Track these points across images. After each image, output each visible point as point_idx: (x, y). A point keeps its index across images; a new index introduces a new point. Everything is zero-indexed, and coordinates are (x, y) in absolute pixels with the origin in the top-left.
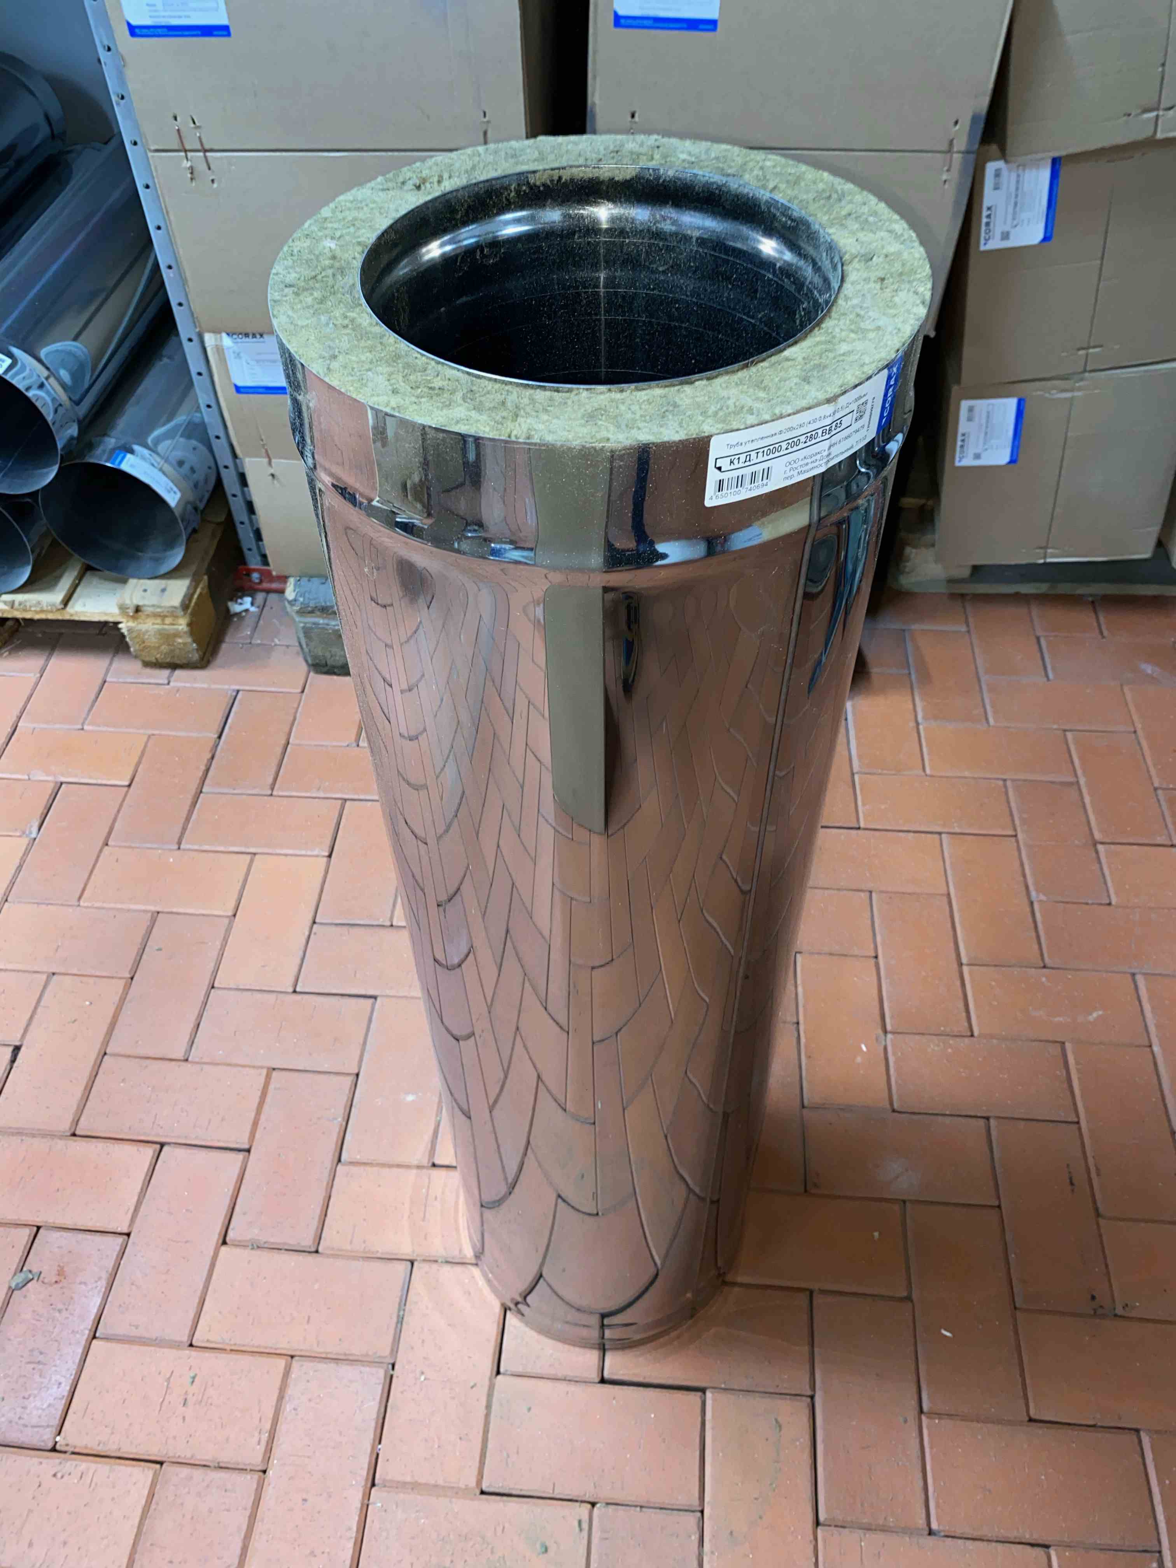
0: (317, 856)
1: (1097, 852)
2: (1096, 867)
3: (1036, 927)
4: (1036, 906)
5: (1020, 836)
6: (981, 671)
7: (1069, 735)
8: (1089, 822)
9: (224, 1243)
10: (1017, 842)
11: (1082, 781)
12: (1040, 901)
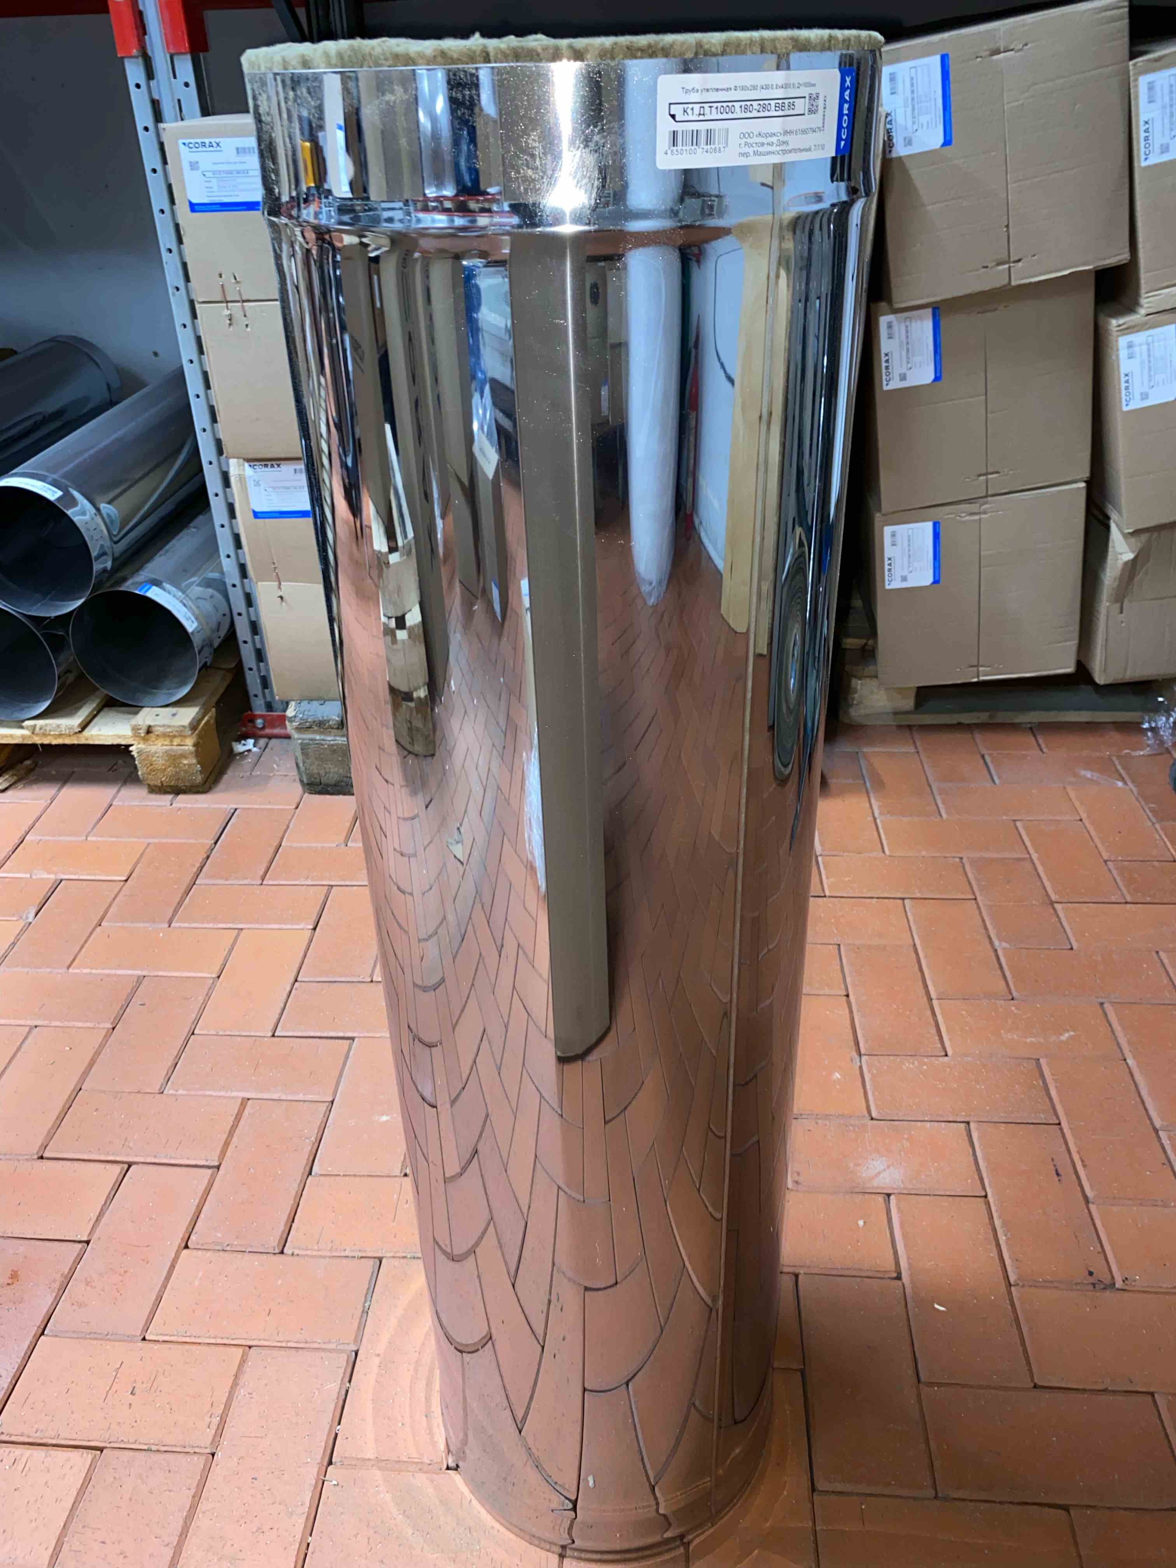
0: (303, 929)
1: (1054, 909)
2: (1054, 919)
3: (1001, 968)
4: (1000, 953)
5: (979, 898)
6: (931, 779)
7: (1018, 824)
8: (1044, 888)
9: (186, 1247)
10: (977, 904)
11: (1035, 856)
12: (1004, 949)
